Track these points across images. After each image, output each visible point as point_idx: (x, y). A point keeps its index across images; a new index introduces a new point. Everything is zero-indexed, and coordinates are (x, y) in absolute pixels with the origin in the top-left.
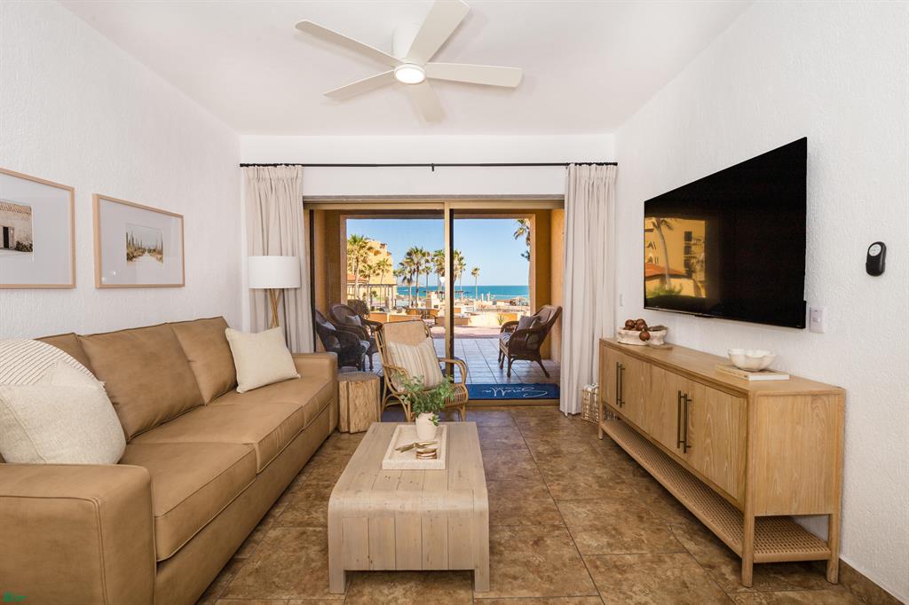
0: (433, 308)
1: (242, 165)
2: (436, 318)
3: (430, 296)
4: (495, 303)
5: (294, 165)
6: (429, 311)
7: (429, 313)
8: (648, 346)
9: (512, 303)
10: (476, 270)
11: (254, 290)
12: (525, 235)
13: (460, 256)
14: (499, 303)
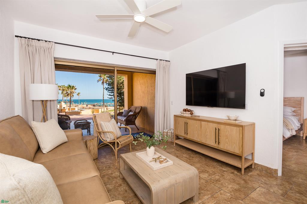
0: (63, 108)
1: (16, 36)
2: (66, 112)
3: (61, 104)
4: (87, 106)
5: (50, 42)
6: (62, 110)
7: (61, 111)
8: (192, 116)
9: (94, 106)
10: (79, 93)
11: (33, 101)
12: (102, 81)
13: (75, 88)
14: (89, 106)
